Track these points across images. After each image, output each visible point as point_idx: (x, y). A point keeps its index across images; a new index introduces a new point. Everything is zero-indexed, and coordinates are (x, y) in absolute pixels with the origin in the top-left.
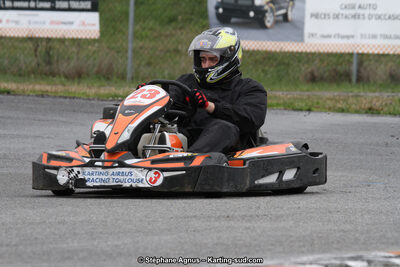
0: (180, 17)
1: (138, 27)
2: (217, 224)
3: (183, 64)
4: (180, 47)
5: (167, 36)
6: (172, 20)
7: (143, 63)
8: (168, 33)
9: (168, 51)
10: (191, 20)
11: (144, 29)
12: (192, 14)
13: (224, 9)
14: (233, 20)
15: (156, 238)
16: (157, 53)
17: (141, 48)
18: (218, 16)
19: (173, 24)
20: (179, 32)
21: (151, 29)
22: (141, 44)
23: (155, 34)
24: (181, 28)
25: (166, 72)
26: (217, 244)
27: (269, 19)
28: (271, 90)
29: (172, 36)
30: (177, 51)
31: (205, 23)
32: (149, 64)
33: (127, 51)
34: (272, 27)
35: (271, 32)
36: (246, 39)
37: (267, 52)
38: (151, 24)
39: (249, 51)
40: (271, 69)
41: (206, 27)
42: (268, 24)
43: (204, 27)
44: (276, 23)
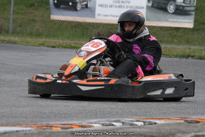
0: (36, 4)
1: (15, 8)
3: (37, 27)
4: (36, 18)
5: (29, 13)
6: (32, 5)
7: (18, 25)
8: (30, 11)
9: (30, 20)
10: (41, 6)
11: (18, 9)
12: (42, 2)
14: (62, 6)
15: (21, 109)
16: (25, 21)
17: (17, 18)
18: (54, 3)
19: (33, 7)
20: (35, 11)
21: (22, 9)
22: (17, 16)
23: (24, 12)
24: (36, 9)
25: (29, 31)
26: (50, 113)
27: (79, 7)
28: (79, 40)
29: (31, 13)
30: (34, 21)
31: (48, 7)
32: (20, 26)
33: (10, 20)
34: (80, 10)
35: (79, 12)
36: (68, 15)
37: (77, 22)
38: (22, 7)
39: (68, 21)
40: (80, 30)
41: (48, 9)
42: (78, 9)
43: (47, 9)
44: (82, 8)
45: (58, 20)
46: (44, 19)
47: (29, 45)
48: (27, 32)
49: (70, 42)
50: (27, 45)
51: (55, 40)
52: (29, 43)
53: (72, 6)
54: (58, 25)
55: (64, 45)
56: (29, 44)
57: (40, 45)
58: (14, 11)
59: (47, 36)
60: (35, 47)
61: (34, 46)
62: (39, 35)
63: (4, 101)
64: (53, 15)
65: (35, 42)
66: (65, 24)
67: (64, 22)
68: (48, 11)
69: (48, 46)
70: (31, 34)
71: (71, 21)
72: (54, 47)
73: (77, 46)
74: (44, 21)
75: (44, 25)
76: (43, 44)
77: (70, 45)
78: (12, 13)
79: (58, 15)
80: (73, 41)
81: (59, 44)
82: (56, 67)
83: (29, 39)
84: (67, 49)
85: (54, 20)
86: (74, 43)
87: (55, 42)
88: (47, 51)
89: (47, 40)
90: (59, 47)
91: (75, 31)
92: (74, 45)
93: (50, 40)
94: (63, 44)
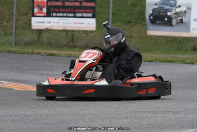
0: (133, 21)
2: (149, 115)
3: (134, 43)
4: (133, 34)
5: (126, 30)
6: (129, 22)
8: (127, 28)
10: (138, 22)
12: (139, 19)
13: (153, 17)
14: (158, 22)
15: (121, 121)
18: (150, 20)
19: (130, 24)
20: (132, 28)
21: (119, 26)
24: (133, 26)
26: (149, 124)
27: (174, 22)
28: (175, 54)
29: (129, 29)
30: (131, 36)
31: (144, 23)
34: (175, 25)
35: (175, 27)
36: (164, 31)
37: (173, 37)
38: (119, 24)
39: (164, 36)
40: (175, 45)
41: (145, 25)
42: (174, 24)
43: (144, 25)
44: (177, 23)
45: (155, 36)
46: (140, 35)
49: (167, 56)
51: (152, 55)
53: (167, 21)
54: (154, 40)
55: (161, 59)
64: (150, 30)
66: (161, 39)
67: (160, 37)
68: (144, 27)
71: (167, 36)
72: (150, 61)
73: (173, 60)
74: (140, 37)
75: (141, 41)
77: (166, 60)
79: (154, 30)
80: (169, 56)
81: (156, 58)
84: (164, 63)
85: (151, 36)
86: (171, 57)
87: (152, 57)
90: (155, 61)
91: (171, 46)
92: (170, 59)
93: (147, 55)
94: (159, 58)
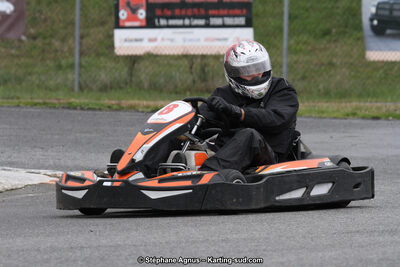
0: (334, 31)
1: (292, 42)
3: (338, 78)
4: (335, 60)
5: (321, 50)
6: (327, 33)
7: (299, 77)
8: (322, 46)
9: (323, 64)
10: (345, 33)
11: (298, 43)
12: (346, 27)
13: (379, 21)
14: (389, 31)
15: (320, 254)
16: (312, 67)
17: (296, 62)
18: (373, 28)
19: (328, 37)
20: (333, 46)
21: (305, 43)
22: (295, 58)
23: (309, 48)
24: (335, 41)
25: (321, 86)
26: (382, 259)
29: (325, 49)
30: (331, 65)
31: (359, 35)
32: (304, 78)
33: (281, 67)
38: (305, 38)
41: (361, 39)
43: (358, 39)
45: (383, 62)
46: (352, 61)
47: (325, 118)
48: (319, 91)
50: (320, 118)
51: (379, 104)
52: (323, 112)
54: (381, 71)
55: (398, 112)
56: (325, 115)
57: (348, 115)
58: (289, 48)
59: (360, 96)
60: (338, 121)
61: (335, 118)
62: (344, 95)
63: (284, 239)
64: (372, 50)
65: (338, 110)
66: (396, 68)
67: (393, 64)
68: (359, 43)
69: (364, 118)
70: (327, 94)
72: (376, 118)
74: (352, 64)
75: (353, 73)
76: (354, 114)
78: (285, 52)
79: (381, 50)
81: (388, 110)
82: (384, 160)
83: (324, 105)
85: (374, 62)
87: (379, 108)
88: (362, 128)
89: (362, 104)
90: (387, 118)
93: (367, 104)
94: (395, 110)
